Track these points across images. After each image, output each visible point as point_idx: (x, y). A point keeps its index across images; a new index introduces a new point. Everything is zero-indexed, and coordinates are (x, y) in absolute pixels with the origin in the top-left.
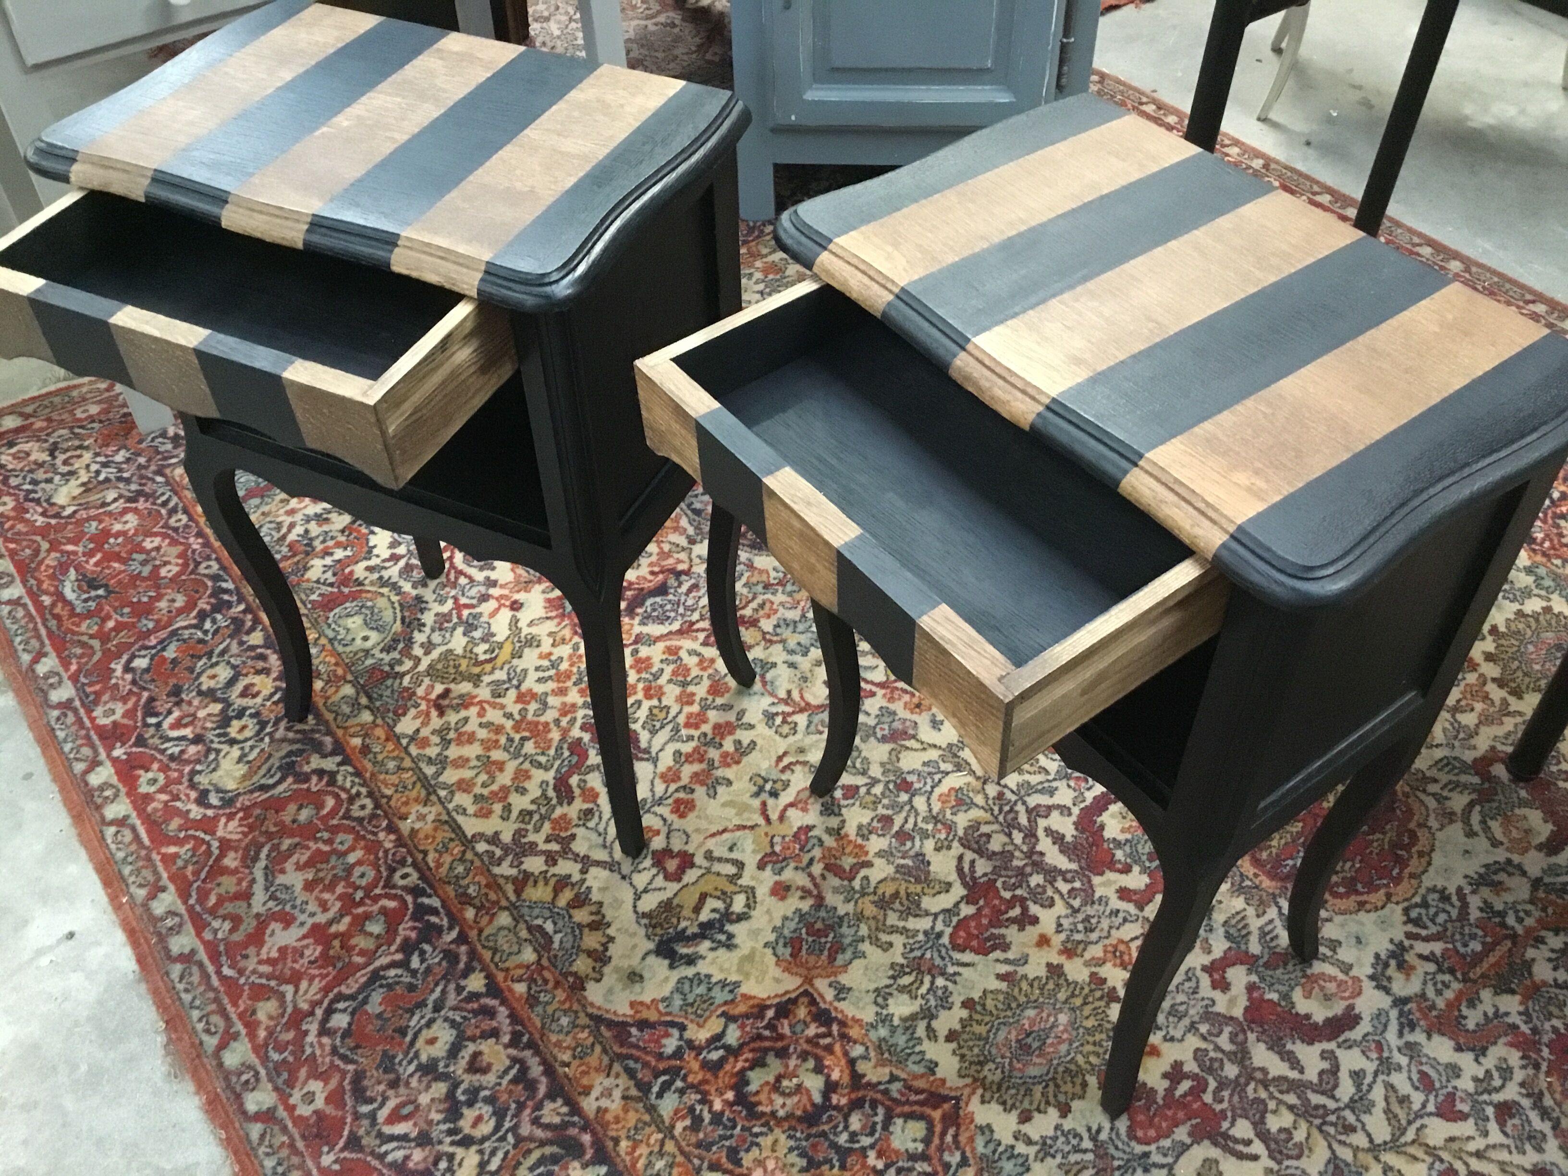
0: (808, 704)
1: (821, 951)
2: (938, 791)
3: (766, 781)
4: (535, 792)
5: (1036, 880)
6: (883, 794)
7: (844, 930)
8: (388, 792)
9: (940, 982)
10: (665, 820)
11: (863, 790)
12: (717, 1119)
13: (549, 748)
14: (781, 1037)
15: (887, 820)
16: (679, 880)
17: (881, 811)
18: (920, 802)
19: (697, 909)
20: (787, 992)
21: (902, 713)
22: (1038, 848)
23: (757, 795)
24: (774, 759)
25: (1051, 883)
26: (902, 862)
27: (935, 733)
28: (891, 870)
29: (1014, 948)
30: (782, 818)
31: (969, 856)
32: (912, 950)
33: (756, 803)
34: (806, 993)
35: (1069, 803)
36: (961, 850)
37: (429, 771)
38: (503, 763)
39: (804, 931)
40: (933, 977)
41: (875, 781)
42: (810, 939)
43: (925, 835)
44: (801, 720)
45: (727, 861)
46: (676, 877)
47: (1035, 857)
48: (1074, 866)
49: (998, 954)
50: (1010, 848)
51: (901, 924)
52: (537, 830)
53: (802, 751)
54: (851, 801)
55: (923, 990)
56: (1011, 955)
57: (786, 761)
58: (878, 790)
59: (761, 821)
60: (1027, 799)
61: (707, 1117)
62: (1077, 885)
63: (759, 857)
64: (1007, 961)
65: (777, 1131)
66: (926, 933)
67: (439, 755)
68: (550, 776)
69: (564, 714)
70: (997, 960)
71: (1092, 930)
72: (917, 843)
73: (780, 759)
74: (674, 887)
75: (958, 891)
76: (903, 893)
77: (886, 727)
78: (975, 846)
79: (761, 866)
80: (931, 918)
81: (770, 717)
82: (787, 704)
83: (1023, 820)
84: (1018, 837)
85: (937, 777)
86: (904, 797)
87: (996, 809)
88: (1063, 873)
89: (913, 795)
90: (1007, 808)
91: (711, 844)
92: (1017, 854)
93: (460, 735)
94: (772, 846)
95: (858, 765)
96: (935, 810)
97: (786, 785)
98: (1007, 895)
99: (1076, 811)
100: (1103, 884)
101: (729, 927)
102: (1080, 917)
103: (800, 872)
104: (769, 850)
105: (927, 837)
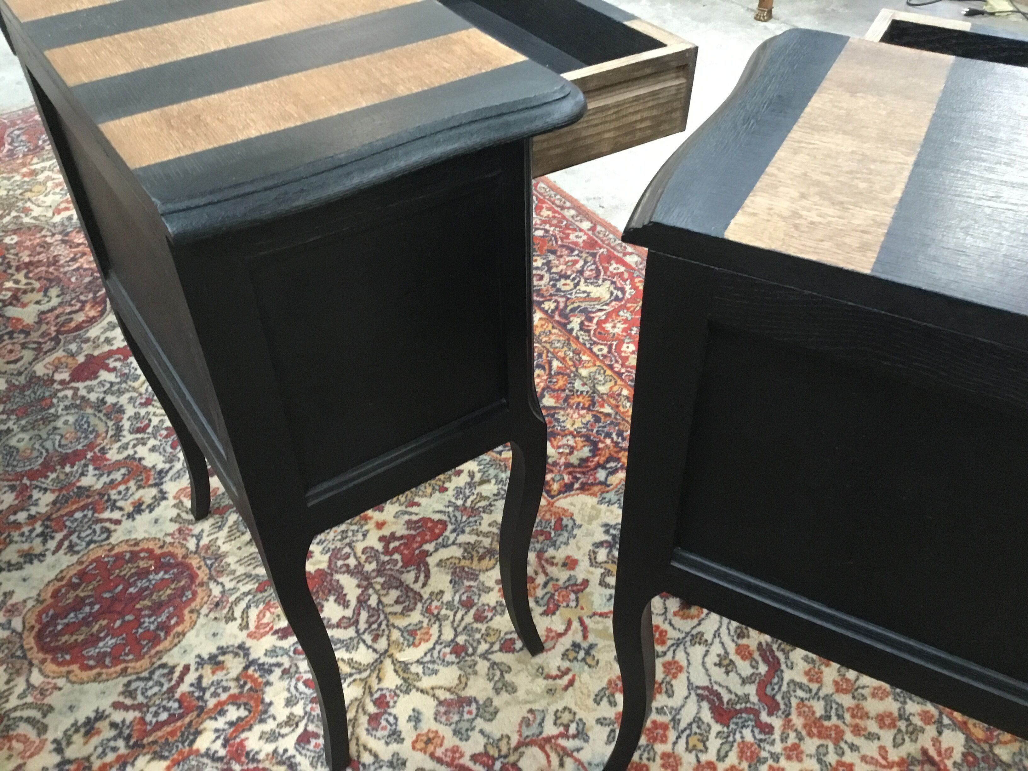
0: (542, 748)
1: (541, 521)
2: (430, 645)
3: (584, 660)
5: (370, 567)
6: (479, 642)
9: (460, 502)
10: (671, 624)
11: (497, 647)
12: (608, 435)
13: (798, 707)
14: (570, 473)
15: (479, 618)
17: (482, 627)
18: (448, 634)
20: (566, 497)
21: (446, 732)
22: (359, 591)
23: (591, 647)
24: (577, 684)
25: (360, 563)
26: (472, 583)
27: (419, 707)
28: (482, 577)
29: (403, 522)
30: (569, 623)
31: (417, 587)
32: (476, 521)
33: (592, 638)
34: (553, 497)
36: (422, 592)
38: (837, 691)
39: (553, 535)
40: (464, 505)
41: (484, 656)
42: (548, 529)
43: (449, 605)
44: (550, 730)
47: (365, 583)
48: (337, 577)
49: (414, 518)
50: (382, 592)
51: (480, 538)
53: (551, 691)
54: (509, 637)
55: (472, 498)
56: (406, 517)
57: (566, 680)
58: (483, 647)
59: (587, 621)
61: (614, 436)
62: (340, 563)
63: (588, 590)
64: (411, 514)
65: (572, 429)
66: (463, 532)
68: (788, 675)
69: (795, 747)
70: (416, 514)
71: (343, 532)
72: (457, 598)
73: (571, 683)
75: (432, 561)
76: (476, 559)
77: (466, 716)
78: (411, 594)
79: (586, 583)
80: (458, 542)
81: (582, 734)
82: (564, 749)
83: (364, 615)
84: (373, 602)
85: (428, 658)
86: (461, 640)
87: (383, 626)
88: (348, 570)
89: (452, 641)
90: (375, 626)
92: (378, 587)
93: (893, 725)
94: (577, 600)
95: (498, 673)
96: (436, 626)
97: (565, 655)
98: (397, 556)
100: (320, 562)
101: (609, 538)
102: (347, 540)
103: (555, 577)
104: (580, 595)
105: (448, 603)
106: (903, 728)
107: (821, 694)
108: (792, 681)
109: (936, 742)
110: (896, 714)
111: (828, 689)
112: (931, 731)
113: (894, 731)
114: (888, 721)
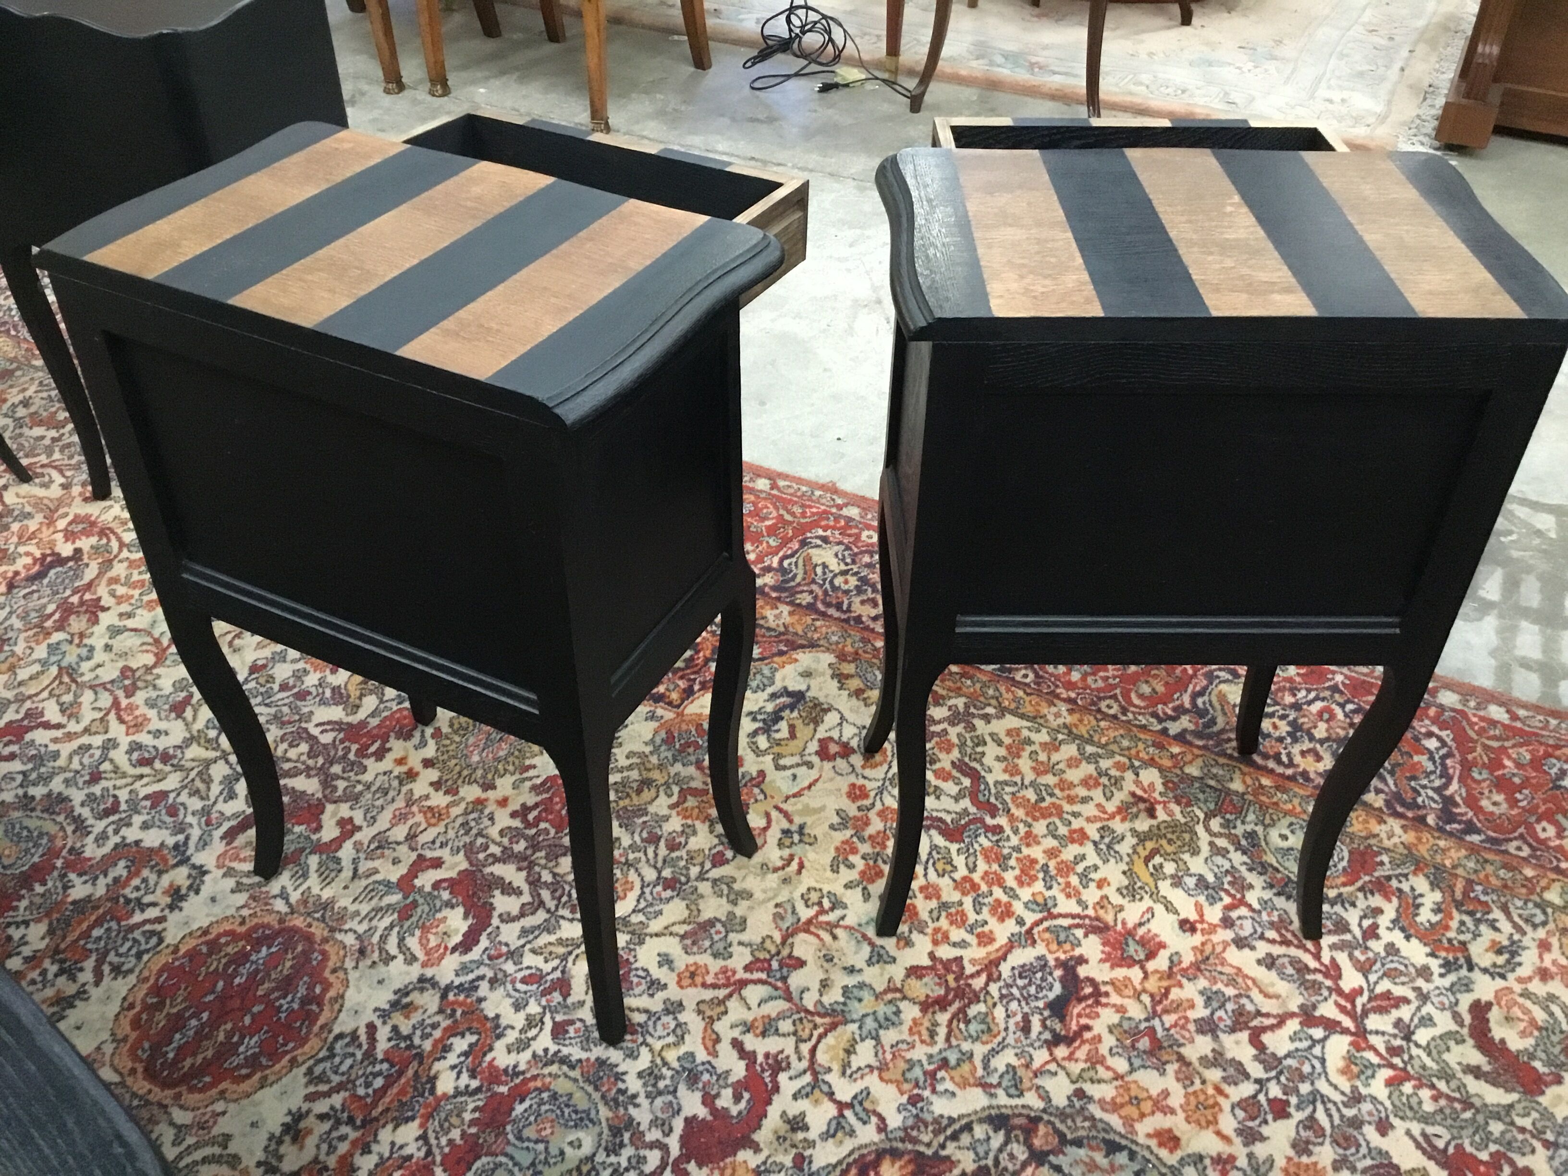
0: (807, 931)
1: (680, 734)
2: (637, 891)
3: (801, 841)
4: (988, 760)
5: (520, 846)
6: (688, 869)
7: (669, 755)
8: (1103, 724)
10: (864, 777)
11: (708, 865)
13: (1013, 801)
14: (681, 678)
15: (673, 847)
16: (820, 740)
17: (683, 853)
18: (650, 875)
19: (792, 728)
21: (705, 959)
22: (524, 874)
23: (802, 827)
24: (806, 864)
25: (505, 848)
26: (645, 819)
27: (663, 950)
28: (652, 809)
29: (527, 790)
30: (768, 815)
33: (798, 820)
34: (677, 707)
35: (503, 927)
37: (1090, 749)
38: (1038, 774)
39: (701, 742)
41: (701, 877)
42: (693, 739)
43: (633, 847)
44: (805, 914)
45: (792, 767)
46: (824, 743)
47: (525, 864)
48: (488, 870)
49: (538, 781)
50: (551, 864)
51: (625, 774)
52: (959, 735)
53: (786, 881)
54: (714, 851)
56: (528, 784)
57: (794, 865)
58: (694, 871)
59: (784, 806)
60: (547, 916)
62: (481, 856)
63: (767, 779)
64: (531, 779)
67: (1097, 762)
68: (990, 779)
69: (1028, 834)
70: (538, 777)
71: (462, 825)
72: (637, 838)
73: (801, 866)
74: (821, 733)
76: (634, 795)
77: (716, 938)
79: (762, 774)
81: (837, 904)
82: (828, 923)
83: (545, 894)
84: (547, 877)
85: (643, 904)
86: (667, 873)
88: (496, 860)
89: (659, 878)
90: (565, 899)
91: (814, 774)
92: (543, 862)
93: (1097, 784)
94: (762, 791)
95: (724, 887)
96: (632, 871)
97: (780, 845)
98: (543, 825)
99: (495, 921)
100: (456, 864)
101: (759, 724)
102: (474, 831)
104: (763, 786)
105: (630, 846)
106: (1107, 783)
107: (1027, 782)
108: (996, 783)
109: (1137, 783)
110: (1095, 774)
111: (1029, 776)
112: (1129, 775)
113: (1100, 789)
114: (1091, 782)
